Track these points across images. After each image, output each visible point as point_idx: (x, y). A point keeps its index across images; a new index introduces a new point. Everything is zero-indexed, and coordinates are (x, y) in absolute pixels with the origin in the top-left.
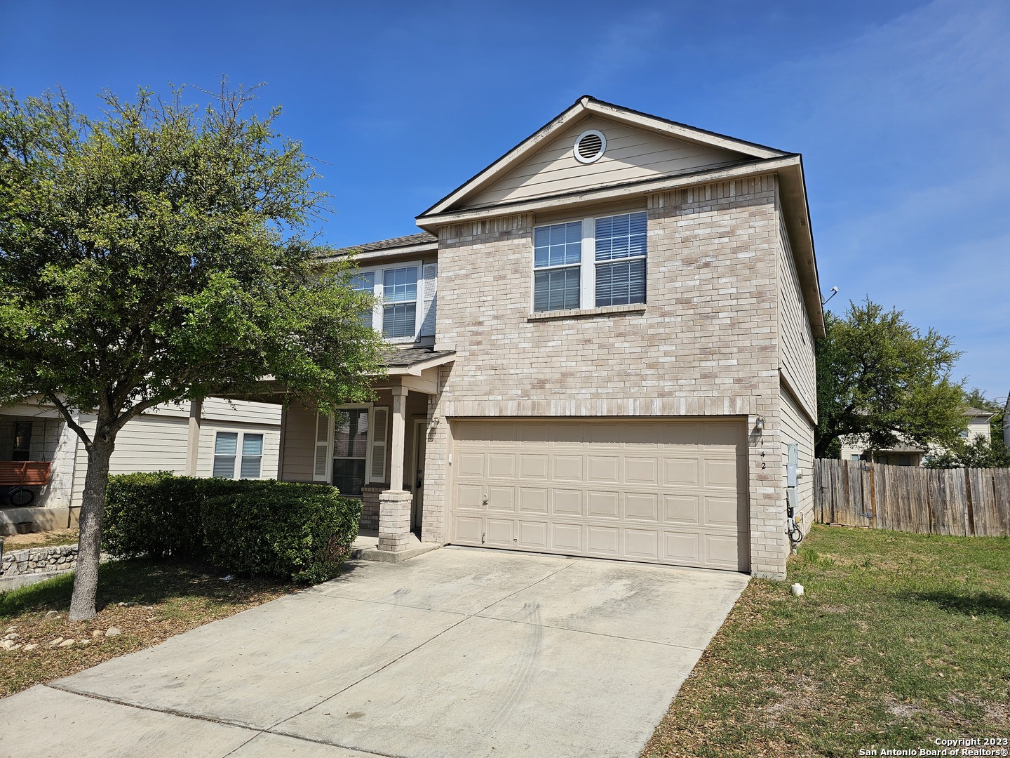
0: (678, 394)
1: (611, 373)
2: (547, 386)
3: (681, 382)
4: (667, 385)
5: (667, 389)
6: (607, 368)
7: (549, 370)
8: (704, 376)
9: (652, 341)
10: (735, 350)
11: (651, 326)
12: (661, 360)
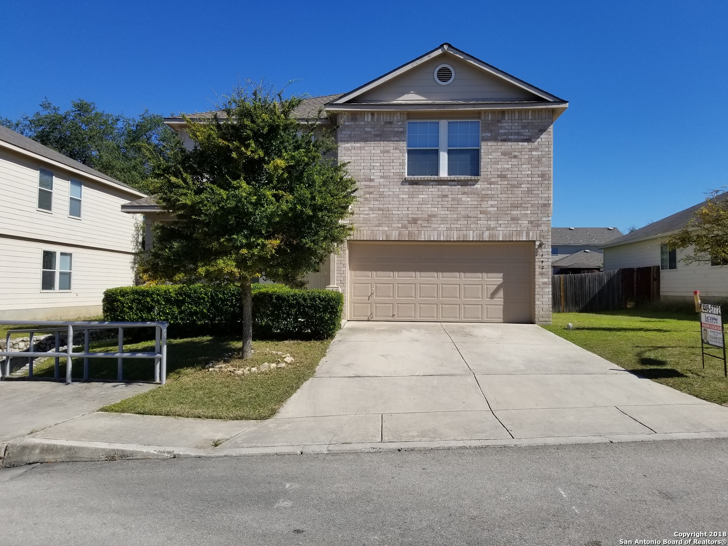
0: (498, 229)
1: (459, 216)
2: (419, 222)
3: (500, 222)
4: (492, 224)
5: (492, 226)
6: (457, 212)
7: (420, 212)
8: (513, 219)
9: (484, 198)
10: (530, 205)
11: (483, 189)
12: (489, 209)
